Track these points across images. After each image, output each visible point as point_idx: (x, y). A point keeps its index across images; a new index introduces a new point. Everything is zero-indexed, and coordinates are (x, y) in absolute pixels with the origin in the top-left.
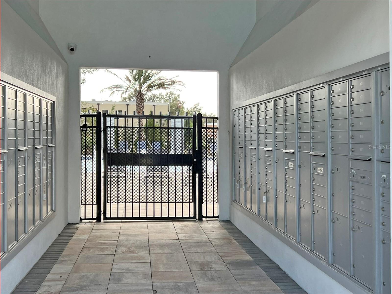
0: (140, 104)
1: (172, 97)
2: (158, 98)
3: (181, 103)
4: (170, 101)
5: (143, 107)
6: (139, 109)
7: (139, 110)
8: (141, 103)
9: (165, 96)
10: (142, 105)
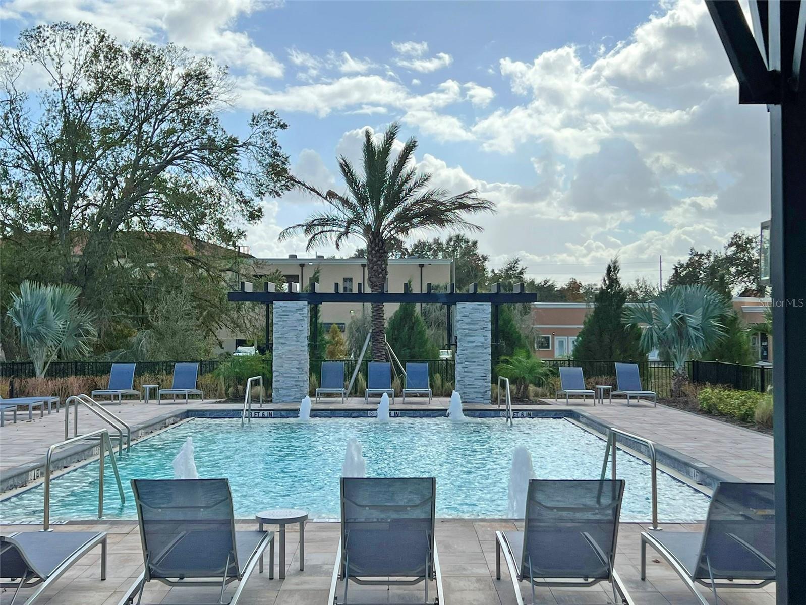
0: (378, 264)
1: (461, 247)
2: (430, 249)
3: (480, 260)
4: (457, 254)
5: (386, 271)
6: (376, 277)
7: (374, 279)
8: (379, 262)
9: (445, 246)
10: (384, 266)
